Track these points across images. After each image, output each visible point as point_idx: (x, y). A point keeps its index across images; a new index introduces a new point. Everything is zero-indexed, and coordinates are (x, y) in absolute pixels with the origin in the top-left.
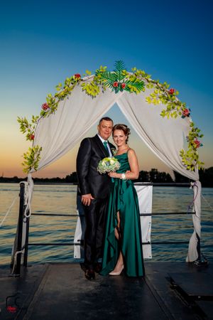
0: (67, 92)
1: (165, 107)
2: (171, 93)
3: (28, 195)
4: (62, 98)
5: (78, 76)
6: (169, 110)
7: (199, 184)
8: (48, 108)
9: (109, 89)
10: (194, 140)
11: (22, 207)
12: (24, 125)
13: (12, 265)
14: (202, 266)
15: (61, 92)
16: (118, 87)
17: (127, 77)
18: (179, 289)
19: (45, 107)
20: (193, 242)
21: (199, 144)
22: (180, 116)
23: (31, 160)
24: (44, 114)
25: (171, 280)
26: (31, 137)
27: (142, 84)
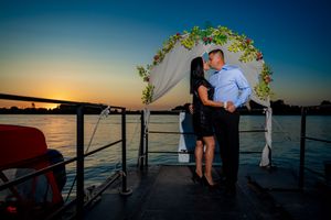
0: (171, 47)
1: (243, 53)
2: (248, 43)
3: (146, 119)
4: (167, 51)
6: (246, 55)
7: (270, 109)
8: (158, 59)
9: (201, 42)
10: (266, 77)
11: (143, 127)
12: (141, 71)
13: (137, 165)
14: (272, 169)
15: (167, 47)
16: (208, 41)
17: (215, 33)
18: (255, 184)
19: (156, 58)
20: (265, 152)
21: (270, 80)
22: (255, 59)
23: (148, 95)
24: (155, 63)
25: (249, 178)
26: (147, 79)
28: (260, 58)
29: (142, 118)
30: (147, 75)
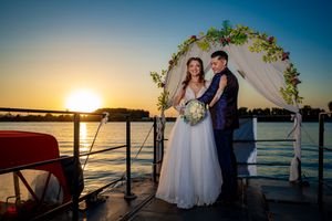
0: (186, 50)
1: (266, 53)
2: (271, 41)
4: (182, 54)
5: (194, 37)
6: (269, 55)
7: (299, 116)
8: (173, 63)
9: (218, 43)
11: (155, 134)
12: (155, 77)
16: (225, 42)
17: (232, 33)
19: (171, 63)
21: (298, 82)
22: (280, 60)
23: (163, 101)
24: (170, 68)
26: (163, 85)
27: (245, 37)
28: (286, 57)
29: (155, 126)
30: (163, 80)
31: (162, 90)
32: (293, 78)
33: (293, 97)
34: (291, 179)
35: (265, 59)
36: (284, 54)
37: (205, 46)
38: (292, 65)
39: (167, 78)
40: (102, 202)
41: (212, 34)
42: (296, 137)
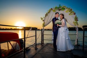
1: (70, 13)
2: (71, 10)
4: (49, 13)
5: (52, 8)
12: (42, 19)
16: (60, 10)
19: (46, 15)
21: (78, 20)
22: (73, 14)
23: (44, 25)
24: (46, 16)
28: (75, 14)
29: (42, 31)
30: (44, 19)
31: (43, 22)
32: (76, 19)
33: (76, 24)
34: (75, 44)
35: (69, 14)
36: (74, 13)
37: (54, 11)
38: (76, 16)
39: (45, 19)
40: (29, 50)
41: (56, 8)
42: (77, 34)
